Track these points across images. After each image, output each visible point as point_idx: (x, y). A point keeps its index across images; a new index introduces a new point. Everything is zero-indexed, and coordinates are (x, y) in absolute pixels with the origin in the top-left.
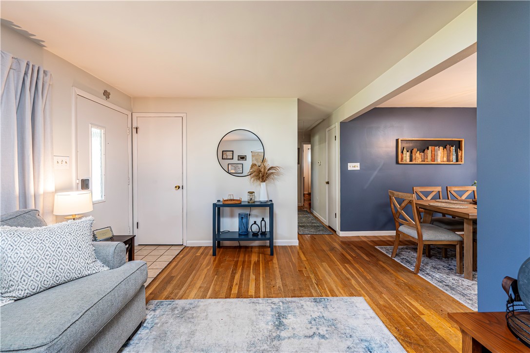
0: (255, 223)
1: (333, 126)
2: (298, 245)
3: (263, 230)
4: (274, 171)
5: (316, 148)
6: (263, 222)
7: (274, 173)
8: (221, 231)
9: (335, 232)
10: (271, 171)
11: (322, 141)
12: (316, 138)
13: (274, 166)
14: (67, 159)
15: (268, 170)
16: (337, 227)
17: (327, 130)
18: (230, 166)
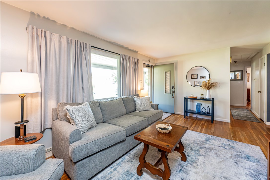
0: (204, 107)
1: (263, 57)
2: (230, 122)
3: (208, 112)
4: (214, 85)
5: (254, 70)
6: (208, 108)
7: (215, 85)
8: (188, 109)
9: (263, 121)
10: (212, 85)
11: (257, 66)
12: (254, 64)
13: (214, 82)
14: (141, 81)
15: (211, 84)
16: (265, 119)
17: (260, 59)
18: (196, 82)
